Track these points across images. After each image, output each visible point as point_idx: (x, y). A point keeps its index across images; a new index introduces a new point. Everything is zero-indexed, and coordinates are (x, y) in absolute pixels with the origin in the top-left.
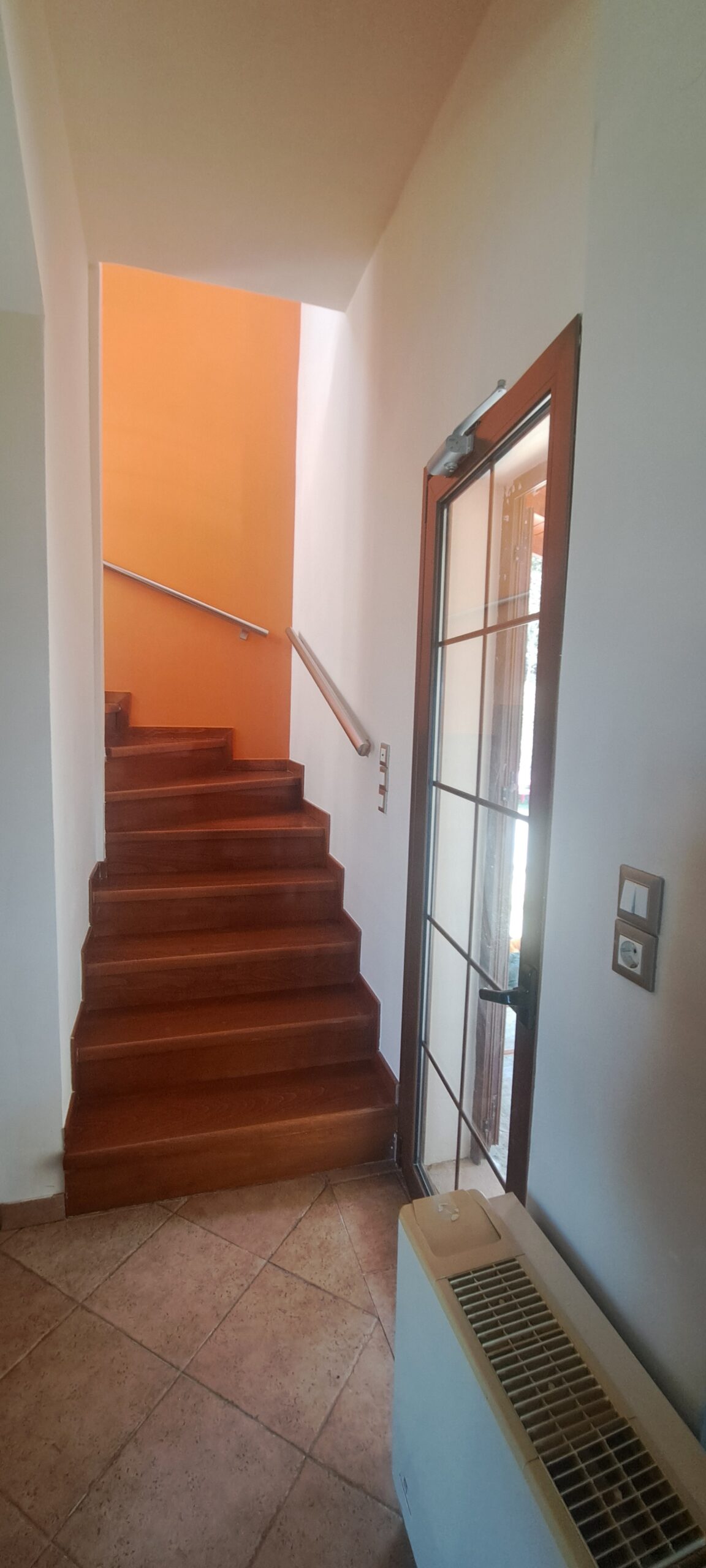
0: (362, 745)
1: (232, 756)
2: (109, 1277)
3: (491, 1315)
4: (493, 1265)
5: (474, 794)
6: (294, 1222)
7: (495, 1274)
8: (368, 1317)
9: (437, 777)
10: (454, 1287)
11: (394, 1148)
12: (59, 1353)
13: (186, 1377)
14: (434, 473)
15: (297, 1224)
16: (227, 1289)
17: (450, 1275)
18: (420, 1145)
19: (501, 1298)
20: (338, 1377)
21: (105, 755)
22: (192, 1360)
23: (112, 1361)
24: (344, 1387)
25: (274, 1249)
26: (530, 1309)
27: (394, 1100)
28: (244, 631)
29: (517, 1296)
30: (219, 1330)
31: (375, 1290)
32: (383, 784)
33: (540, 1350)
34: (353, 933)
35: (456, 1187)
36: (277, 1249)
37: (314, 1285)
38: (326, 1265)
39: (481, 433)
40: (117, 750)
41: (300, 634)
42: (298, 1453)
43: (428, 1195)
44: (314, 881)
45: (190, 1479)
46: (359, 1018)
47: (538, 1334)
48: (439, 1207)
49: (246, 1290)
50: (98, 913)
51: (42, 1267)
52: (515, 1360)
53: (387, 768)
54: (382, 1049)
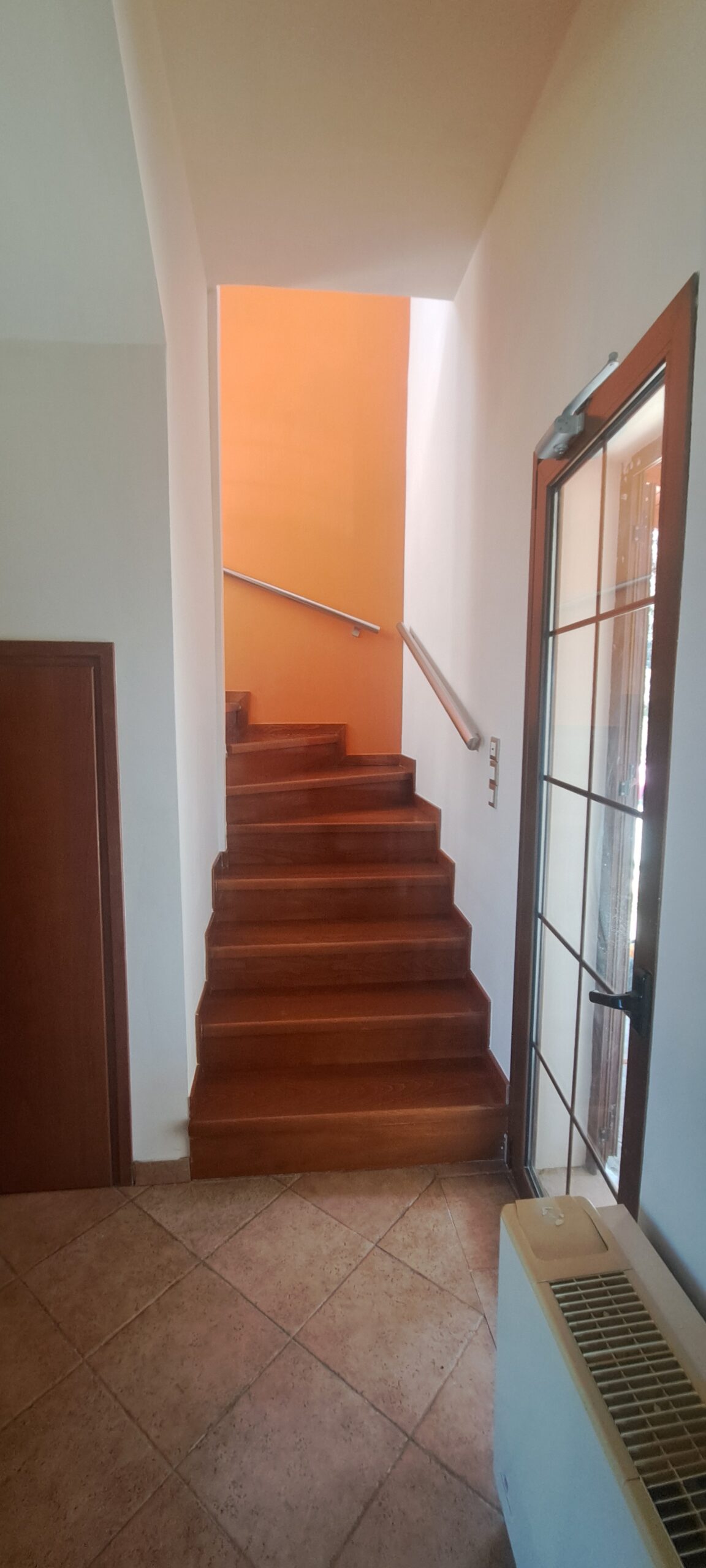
0: (472, 740)
1: (345, 751)
2: (228, 1240)
3: (593, 1326)
4: (599, 1275)
5: (586, 788)
6: (401, 1210)
7: (599, 1285)
8: (473, 1313)
9: (548, 772)
10: (556, 1292)
11: (505, 1148)
12: (183, 1303)
13: (297, 1344)
14: (544, 456)
15: (405, 1213)
16: (336, 1266)
17: (552, 1280)
18: (531, 1147)
19: (606, 1310)
20: (442, 1368)
21: (226, 752)
22: (302, 1328)
23: (230, 1317)
24: (448, 1378)
25: (382, 1234)
26: (638, 1326)
27: (504, 1101)
28: (356, 628)
29: (624, 1311)
30: (327, 1304)
31: (480, 1284)
32: (493, 779)
33: (647, 1370)
34: (463, 928)
35: (568, 1192)
36: (385, 1235)
37: (420, 1274)
38: (433, 1256)
39: (591, 412)
40: (237, 747)
41: (411, 631)
42: (401, 1435)
43: (537, 1196)
44: (424, 875)
45: (298, 1440)
46: (470, 1014)
47: (645, 1353)
48: (543, 1210)
49: (354, 1270)
50: (221, 901)
51: (170, 1222)
52: (618, 1375)
53: (497, 762)
54: (492, 1047)
